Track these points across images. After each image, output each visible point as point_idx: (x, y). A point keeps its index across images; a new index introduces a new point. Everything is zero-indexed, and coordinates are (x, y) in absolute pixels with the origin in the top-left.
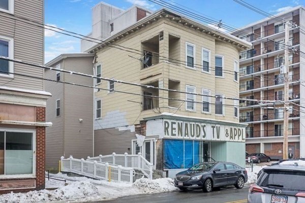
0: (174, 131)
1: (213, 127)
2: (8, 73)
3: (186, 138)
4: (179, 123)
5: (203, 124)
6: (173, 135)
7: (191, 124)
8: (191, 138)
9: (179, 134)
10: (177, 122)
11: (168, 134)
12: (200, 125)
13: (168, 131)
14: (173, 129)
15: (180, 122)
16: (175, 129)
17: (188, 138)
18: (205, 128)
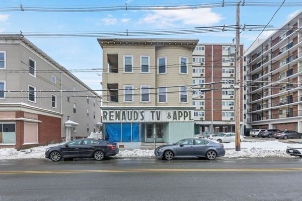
0: (111, 117)
1: (153, 112)
2: (4, 97)
3: (124, 121)
4: (116, 112)
5: (141, 111)
6: (110, 119)
7: (128, 112)
8: (128, 121)
9: (116, 119)
10: (115, 111)
11: (106, 120)
12: (137, 111)
13: (106, 118)
14: (110, 116)
15: (118, 111)
16: (113, 116)
17: (125, 121)
18: (143, 113)
